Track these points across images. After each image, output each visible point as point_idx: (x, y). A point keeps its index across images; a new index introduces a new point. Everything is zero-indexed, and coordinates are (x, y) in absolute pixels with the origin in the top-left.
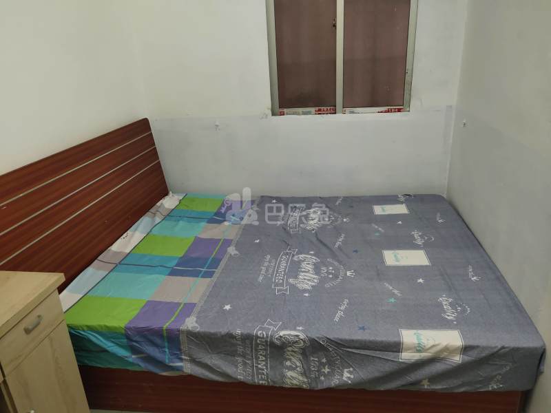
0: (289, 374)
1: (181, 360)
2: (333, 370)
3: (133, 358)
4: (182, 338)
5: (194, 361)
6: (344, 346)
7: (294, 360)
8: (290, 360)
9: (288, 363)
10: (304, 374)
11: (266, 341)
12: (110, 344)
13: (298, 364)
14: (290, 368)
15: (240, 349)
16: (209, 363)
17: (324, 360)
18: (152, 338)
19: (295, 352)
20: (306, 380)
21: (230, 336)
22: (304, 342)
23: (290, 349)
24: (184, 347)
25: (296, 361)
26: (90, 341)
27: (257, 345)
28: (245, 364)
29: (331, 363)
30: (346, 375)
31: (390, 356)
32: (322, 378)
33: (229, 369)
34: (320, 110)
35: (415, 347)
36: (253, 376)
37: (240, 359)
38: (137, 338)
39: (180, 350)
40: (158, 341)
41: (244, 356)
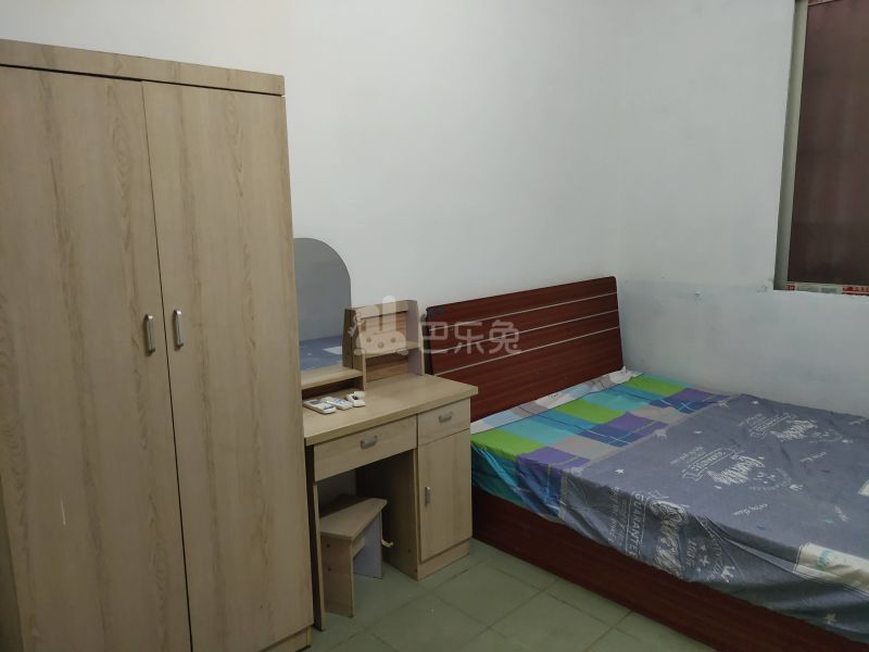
0: (662, 552)
1: (558, 504)
2: (712, 563)
3: (517, 489)
4: (564, 481)
5: (570, 509)
6: (728, 537)
7: (670, 538)
8: (665, 536)
9: (663, 540)
10: (678, 557)
11: (642, 506)
12: (502, 470)
13: (674, 544)
14: (665, 547)
15: (616, 509)
16: (583, 516)
17: (703, 548)
18: (537, 473)
19: (672, 528)
20: (679, 566)
21: (608, 491)
22: (683, 518)
23: (666, 522)
24: (563, 492)
25: (671, 539)
26: (486, 461)
27: (633, 508)
28: (618, 527)
29: (711, 553)
30: (726, 572)
31: (782, 564)
32: (699, 570)
33: (602, 529)
34: (850, 289)
35: (816, 561)
36: (624, 543)
37: (614, 521)
38: (525, 470)
39: (559, 493)
40: (542, 478)
41: (618, 517)
